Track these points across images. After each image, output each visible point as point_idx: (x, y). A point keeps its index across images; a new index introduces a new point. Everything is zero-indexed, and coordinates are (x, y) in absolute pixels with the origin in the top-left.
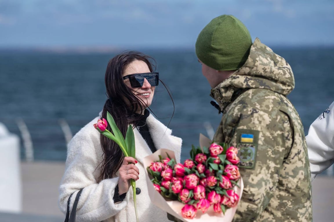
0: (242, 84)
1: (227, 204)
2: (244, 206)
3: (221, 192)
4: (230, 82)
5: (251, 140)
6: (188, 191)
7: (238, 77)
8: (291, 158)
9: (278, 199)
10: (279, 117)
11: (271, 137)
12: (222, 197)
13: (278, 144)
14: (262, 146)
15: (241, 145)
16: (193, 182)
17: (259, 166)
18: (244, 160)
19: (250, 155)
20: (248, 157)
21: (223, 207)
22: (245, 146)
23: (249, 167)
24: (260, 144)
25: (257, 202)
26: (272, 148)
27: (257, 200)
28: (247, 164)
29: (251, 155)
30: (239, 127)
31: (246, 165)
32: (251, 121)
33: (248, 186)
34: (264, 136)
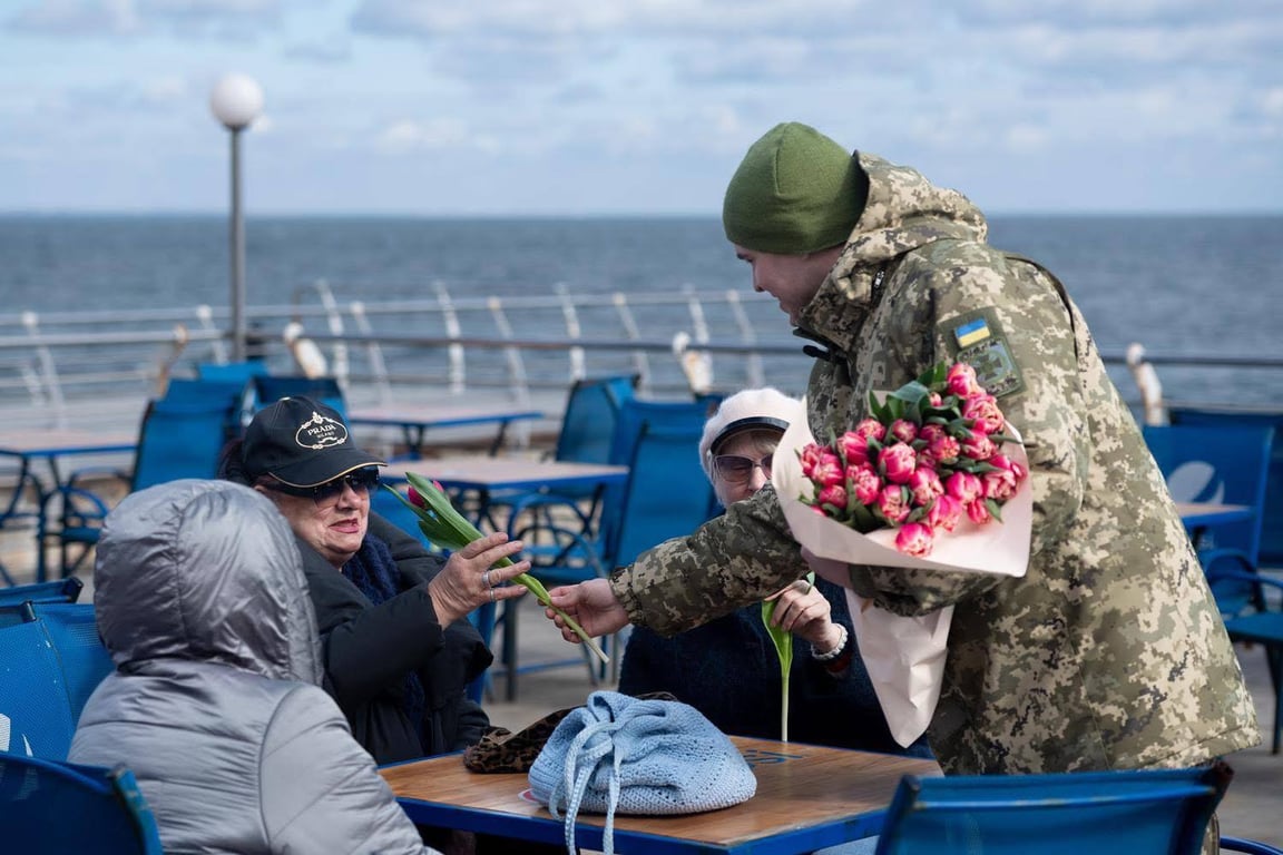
0: (884, 248)
1: (999, 495)
2: (1038, 486)
3: (977, 469)
4: (854, 256)
5: (984, 332)
6: (897, 488)
7: (868, 239)
8: (1084, 356)
9: (1101, 465)
10: (1015, 271)
11: (1024, 314)
12: (982, 477)
13: (1047, 322)
14: (1015, 334)
15: (966, 354)
16: (904, 460)
17: (1032, 378)
18: (989, 380)
19: (998, 363)
20: (996, 370)
21: (992, 505)
22: (977, 350)
23: (1011, 390)
24: (1008, 333)
25: (1065, 465)
26: (1038, 334)
27: (1064, 459)
28: (1002, 385)
29: (1002, 361)
30: (939, 318)
31: (1001, 389)
32: (961, 294)
33: (1030, 431)
34: (1008, 313)
